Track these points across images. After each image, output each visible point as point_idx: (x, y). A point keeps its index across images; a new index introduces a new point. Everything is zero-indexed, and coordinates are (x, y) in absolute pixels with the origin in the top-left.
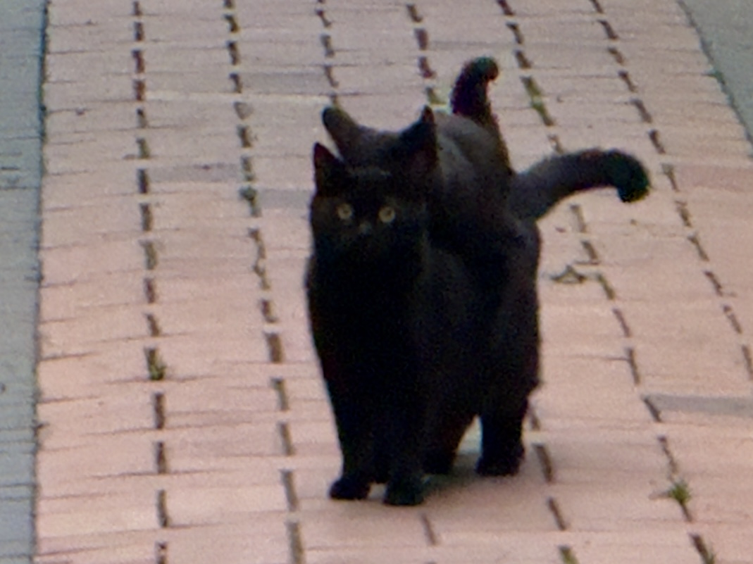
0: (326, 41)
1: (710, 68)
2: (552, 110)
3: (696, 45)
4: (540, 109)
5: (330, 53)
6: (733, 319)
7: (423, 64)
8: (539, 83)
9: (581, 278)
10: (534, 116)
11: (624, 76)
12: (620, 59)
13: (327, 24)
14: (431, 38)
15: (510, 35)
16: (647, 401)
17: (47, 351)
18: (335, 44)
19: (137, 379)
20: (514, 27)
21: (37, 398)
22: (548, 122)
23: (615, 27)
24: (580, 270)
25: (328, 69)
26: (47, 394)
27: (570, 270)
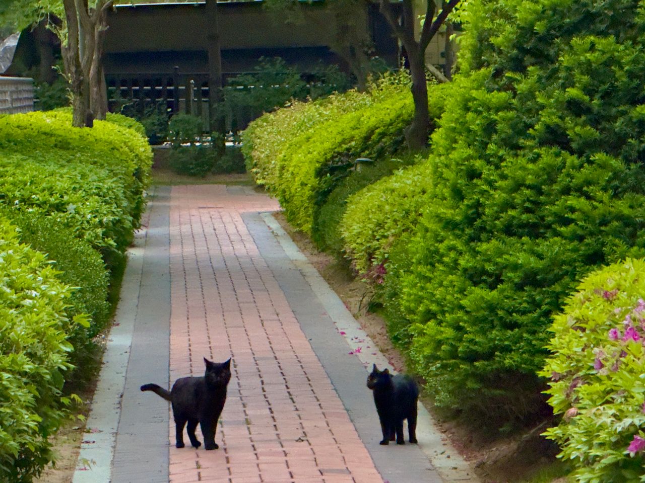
0: (239, 384)
1: (333, 388)
2: (295, 400)
3: (330, 382)
4: (292, 399)
5: (240, 387)
6: (340, 450)
7: (263, 389)
8: (291, 393)
9: (303, 441)
10: (290, 401)
11: (312, 390)
12: (311, 387)
13: (239, 379)
14: (265, 382)
15: (284, 381)
16: (320, 471)
17: (171, 462)
18: (241, 384)
19: (194, 468)
20: (285, 379)
21: (169, 474)
22: (294, 402)
23: (310, 378)
24: (302, 438)
25: (239, 390)
26: (172, 473)
27: (300, 439)
